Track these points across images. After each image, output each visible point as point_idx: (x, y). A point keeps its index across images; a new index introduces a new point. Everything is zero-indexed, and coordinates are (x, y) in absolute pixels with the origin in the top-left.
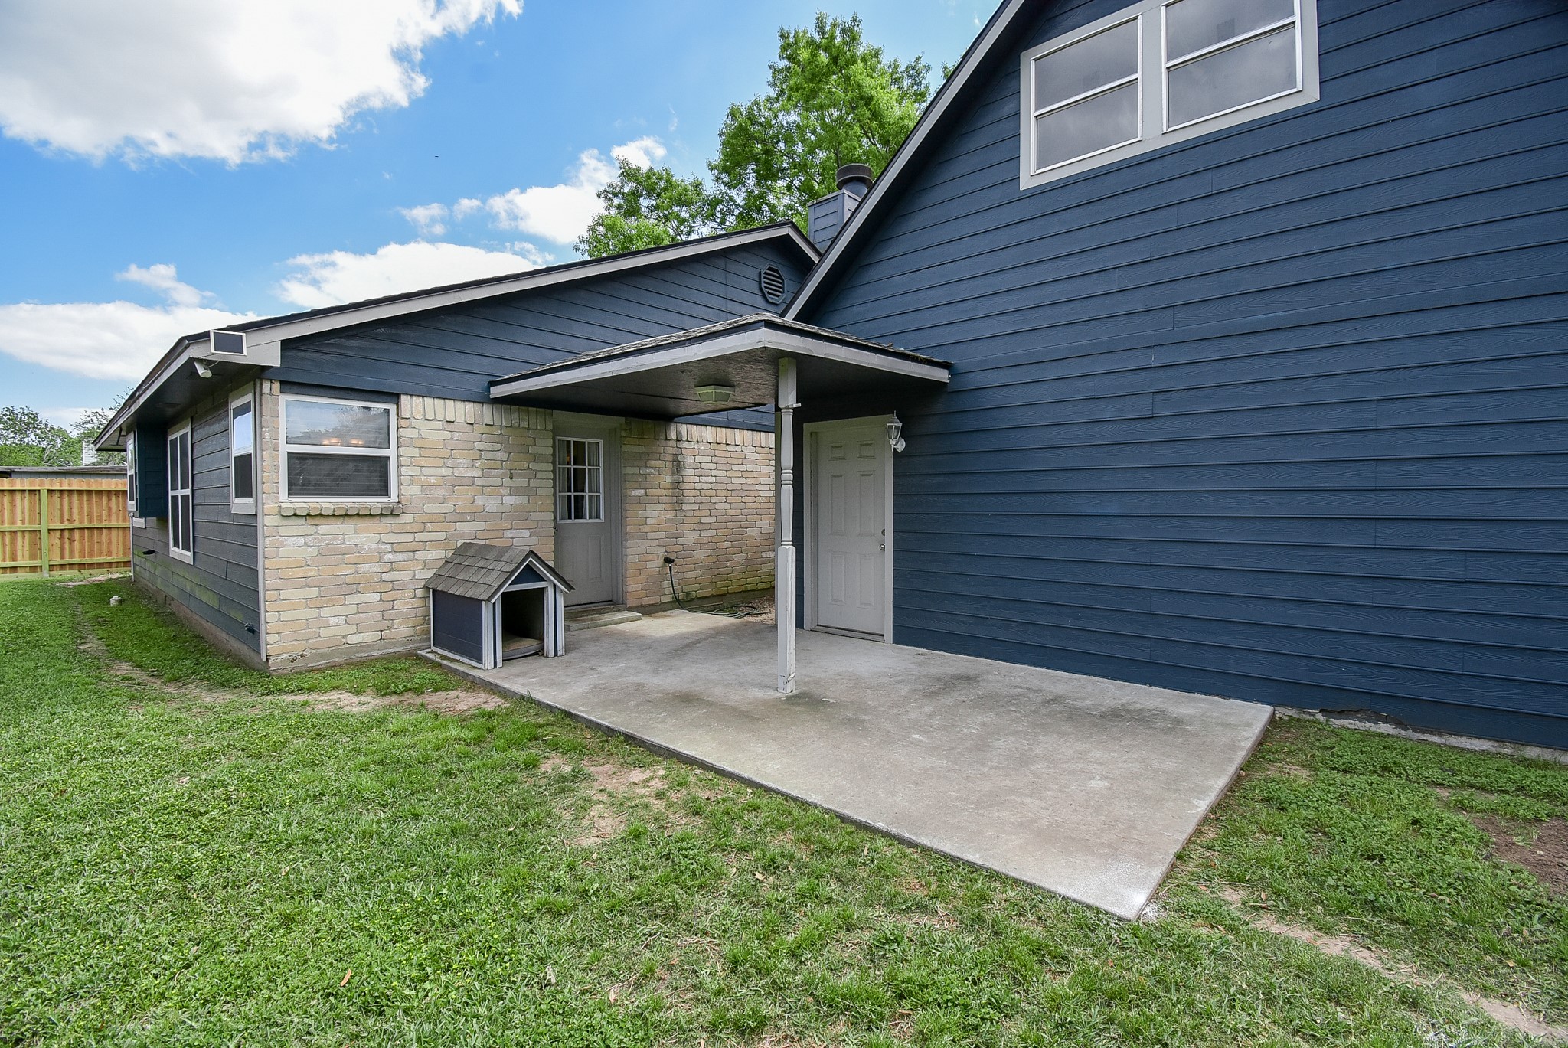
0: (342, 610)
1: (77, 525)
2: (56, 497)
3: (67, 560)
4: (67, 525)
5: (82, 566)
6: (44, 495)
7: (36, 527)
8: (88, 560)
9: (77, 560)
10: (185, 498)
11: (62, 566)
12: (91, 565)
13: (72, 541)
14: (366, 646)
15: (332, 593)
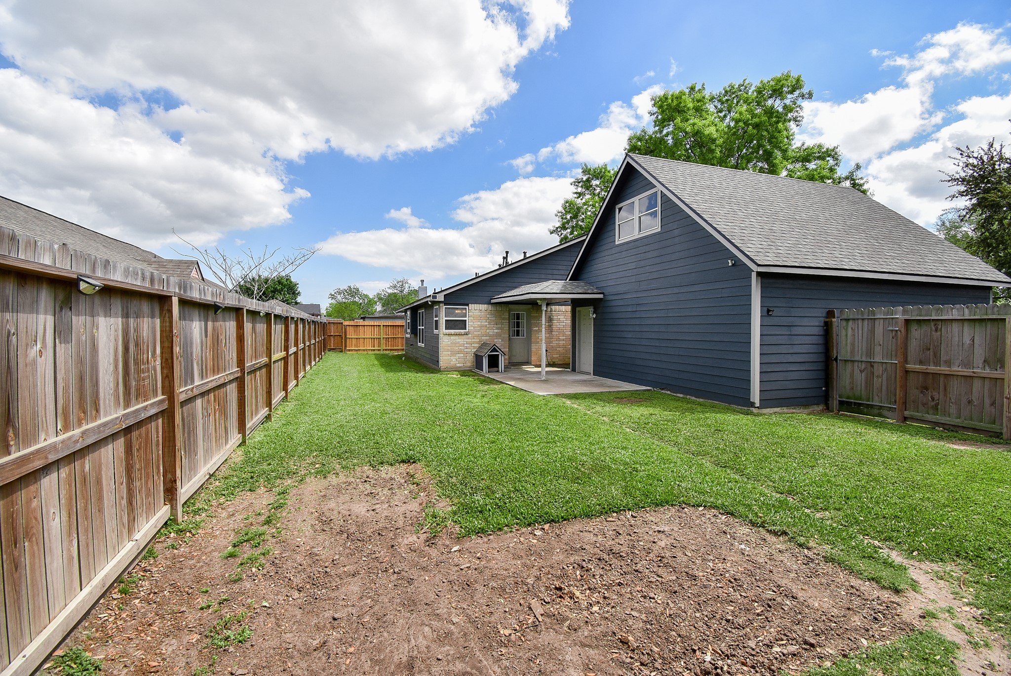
0: (455, 358)
1: (390, 336)
2: (385, 327)
3: (387, 348)
4: (387, 336)
5: (391, 350)
6: (382, 326)
7: (379, 337)
8: (392, 348)
9: (389, 348)
10: (423, 329)
11: (386, 350)
12: (393, 350)
13: (388, 342)
14: (460, 367)
15: (454, 353)
